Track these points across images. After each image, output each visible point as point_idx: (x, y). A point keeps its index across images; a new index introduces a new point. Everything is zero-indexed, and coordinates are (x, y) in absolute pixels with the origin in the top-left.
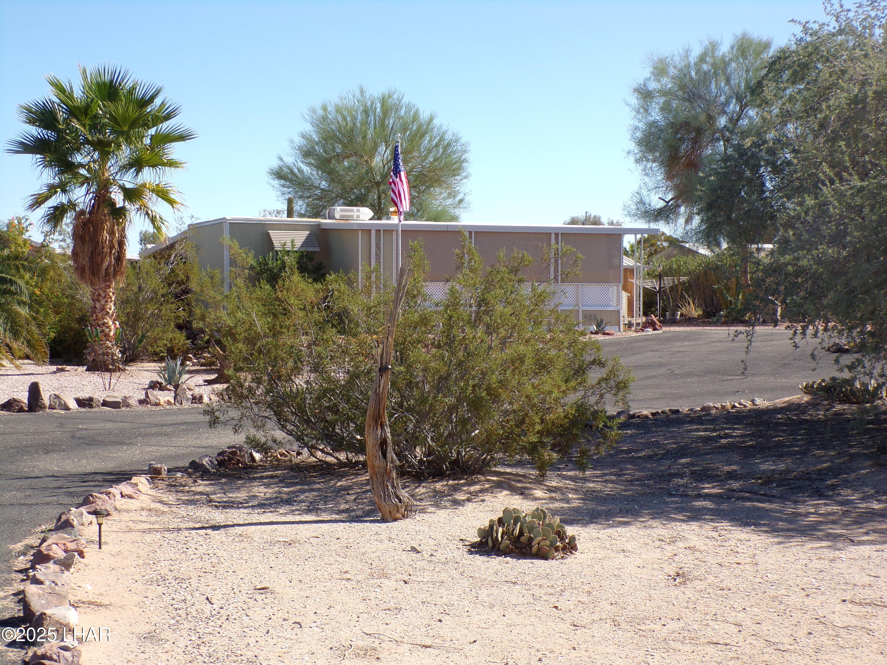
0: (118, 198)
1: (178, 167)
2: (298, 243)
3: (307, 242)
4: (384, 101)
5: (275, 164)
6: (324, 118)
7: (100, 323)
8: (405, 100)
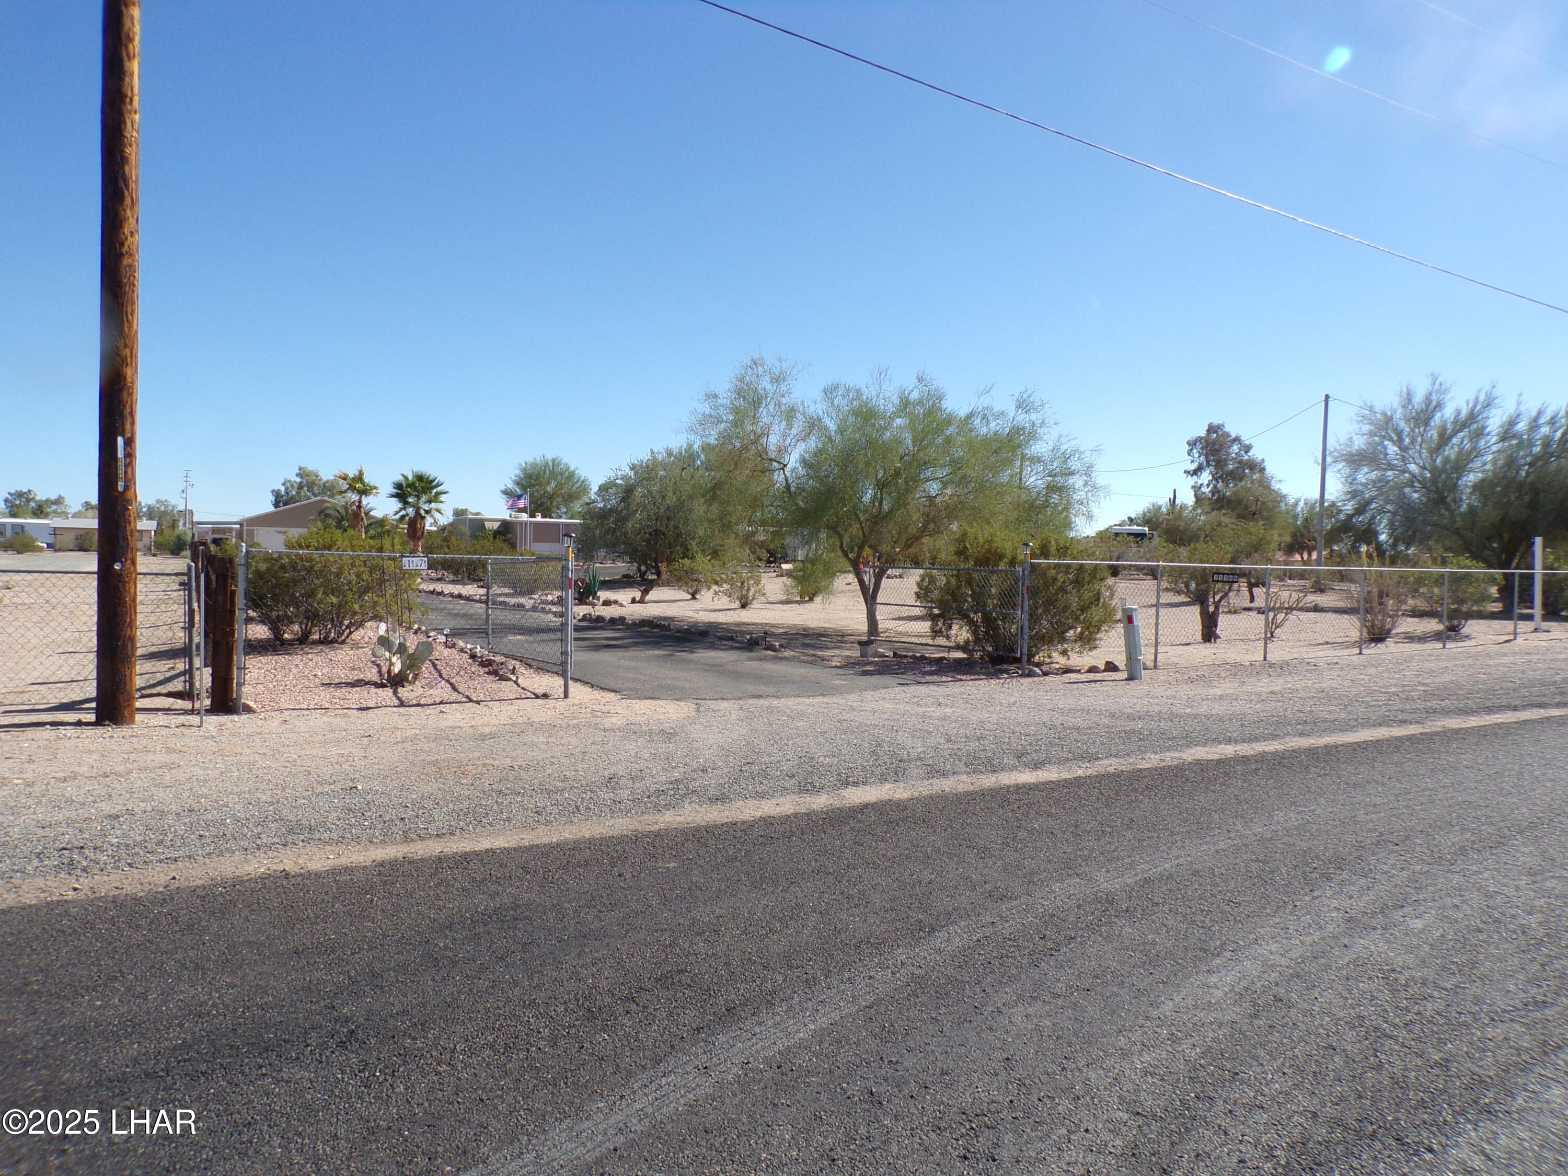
1: (443, 503)
3: (499, 527)
4: (553, 461)
5: (503, 488)
6: (525, 469)
8: (564, 461)
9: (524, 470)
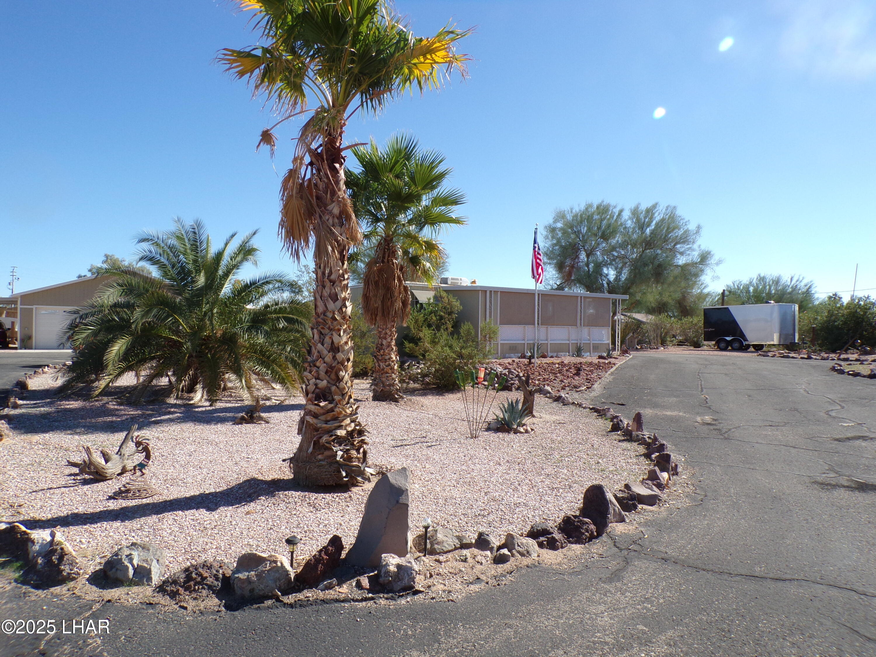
1: (463, 224)
7: (387, 357)
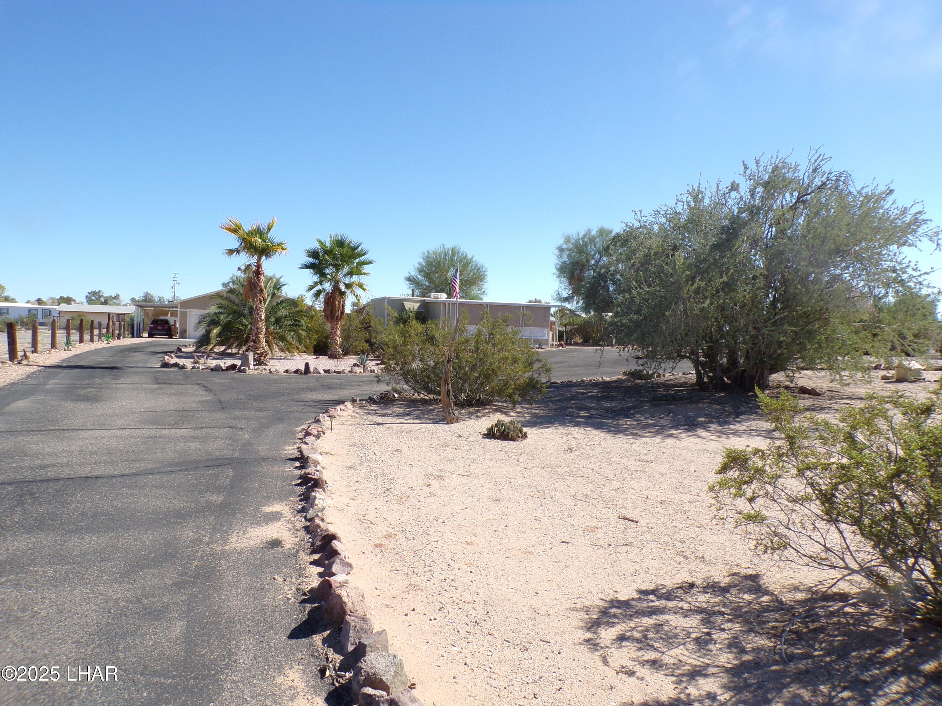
0: (342, 288)
1: (367, 275)
2: (416, 308)
3: (420, 307)
4: (453, 250)
5: (407, 275)
7: (334, 339)
8: (462, 250)
9: (427, 258)
